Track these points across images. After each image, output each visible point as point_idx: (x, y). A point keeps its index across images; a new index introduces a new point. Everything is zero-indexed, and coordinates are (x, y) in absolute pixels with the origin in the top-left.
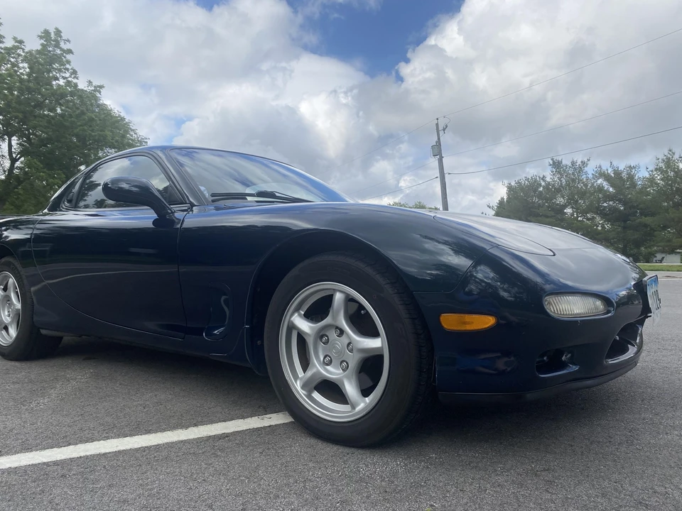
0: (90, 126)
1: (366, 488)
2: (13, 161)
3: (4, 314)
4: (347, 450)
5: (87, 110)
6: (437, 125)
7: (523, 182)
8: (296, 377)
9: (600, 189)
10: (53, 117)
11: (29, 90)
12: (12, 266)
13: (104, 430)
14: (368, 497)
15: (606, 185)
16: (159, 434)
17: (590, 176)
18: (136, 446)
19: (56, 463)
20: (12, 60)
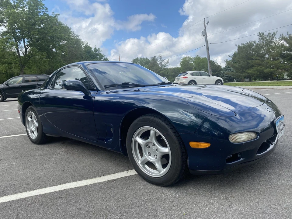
0: (55, 32)
1: (163, 204)
2: (26, 49)
3: (32, 127)
4: (158, 187)
5: (53, 25)
6: (204, 21)
7: (245, 45)
8: (138, 159)
9: (282, 45)
10: (40, 29)
11: (29, 18)
12: (33, 110)
13: (72, 178)
14: (163, 208)
15: (285, 44)
16: (91, 180)
17: (278, 40)
18: (83, 185)
19: (57, 192)
20: (21, 5)
